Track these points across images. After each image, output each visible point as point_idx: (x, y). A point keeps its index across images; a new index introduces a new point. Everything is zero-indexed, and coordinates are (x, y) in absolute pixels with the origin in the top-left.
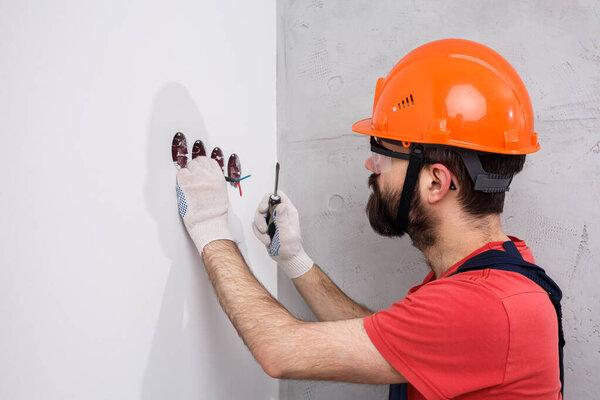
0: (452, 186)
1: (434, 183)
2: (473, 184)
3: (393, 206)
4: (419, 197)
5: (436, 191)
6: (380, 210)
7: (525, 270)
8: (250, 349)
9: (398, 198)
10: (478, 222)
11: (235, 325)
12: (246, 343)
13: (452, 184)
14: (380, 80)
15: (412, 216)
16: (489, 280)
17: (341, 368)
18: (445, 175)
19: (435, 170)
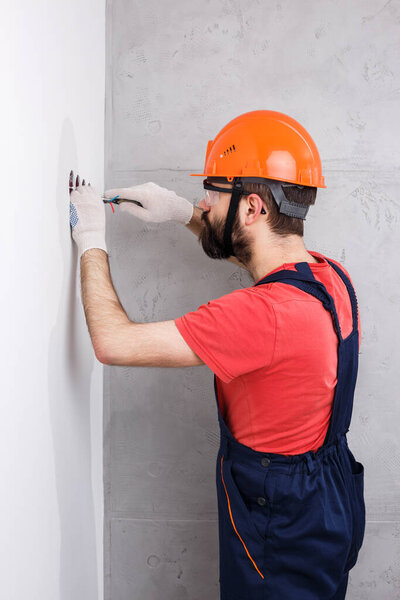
0: (263, 212)
1: (250, 210)
2: (278, 209)
3: (220, 230)
4: (239, 221)
5: (251, 215)
6: (210, 236)
7: (304, 284)
8: (91, 336)
9: (224, 223)
10: (281, 240)
11: (86, 315)
12: (90, 330)
13: (263, 210)
14: (210, 142)
15: (234, 238)
16: (270, 292)
17: (157, 355)
18: (258, 203)
19: (251, 198)
